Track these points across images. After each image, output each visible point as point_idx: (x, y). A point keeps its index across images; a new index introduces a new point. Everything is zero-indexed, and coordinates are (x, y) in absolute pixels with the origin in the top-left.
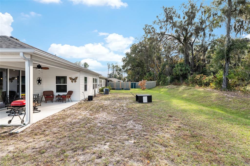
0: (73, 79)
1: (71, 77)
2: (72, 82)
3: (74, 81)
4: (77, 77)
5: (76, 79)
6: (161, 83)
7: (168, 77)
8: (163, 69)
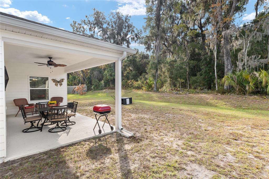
0: (58, 82)
1: (55, 79)
2: (56, 85)
3: (59, 84)
4: (63, 79)
5: (62, 82)
6: (93, 88)
7: (102, 82)
8: (92, 74)
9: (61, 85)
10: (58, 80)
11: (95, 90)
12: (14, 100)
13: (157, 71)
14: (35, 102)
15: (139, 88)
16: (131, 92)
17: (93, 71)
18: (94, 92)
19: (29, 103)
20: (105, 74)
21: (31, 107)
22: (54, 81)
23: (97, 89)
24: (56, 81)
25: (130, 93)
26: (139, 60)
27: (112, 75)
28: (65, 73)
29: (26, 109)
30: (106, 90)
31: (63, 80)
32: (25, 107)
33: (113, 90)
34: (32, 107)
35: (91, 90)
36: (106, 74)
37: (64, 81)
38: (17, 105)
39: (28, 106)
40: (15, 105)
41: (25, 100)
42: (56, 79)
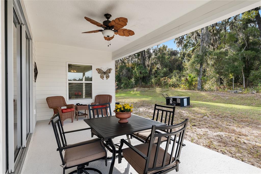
0: (105, 73)
2: (102, 77)
3: (105, 76)
4: (110, 69)
5: (109, 73)
6: (123, 86)
7: (133, 80)
8: (121, 72)
9: (108, 77)
10: (105, 70)
11: (125, 88)
12: (48, 99)
13: (201, 65)
14: (74, 102)
15: (174, 86)
16: (169, 90)
17: (122, 69)
18: (124, 90)
19: (67, 104)
20: (134, 72)
21: (70, 110)
22: (99, 71)
23: (127, 87)
24: (102, 72)
25: (167, 92)
26: (168, 57)
27: (142, 73)
28: (112, 60)
29: (63, 114)
30: (138, 88)
31: (110, 71)
32: (62, 110)
33: (145, 88)
34: (72, 109)
35: (121, 88)
36: (136, 72)
37: (112, 71)
38: (50, 107)
39: (65, 107)
40: (48, 107)
41: (62, 98)
42: (102, 69)
